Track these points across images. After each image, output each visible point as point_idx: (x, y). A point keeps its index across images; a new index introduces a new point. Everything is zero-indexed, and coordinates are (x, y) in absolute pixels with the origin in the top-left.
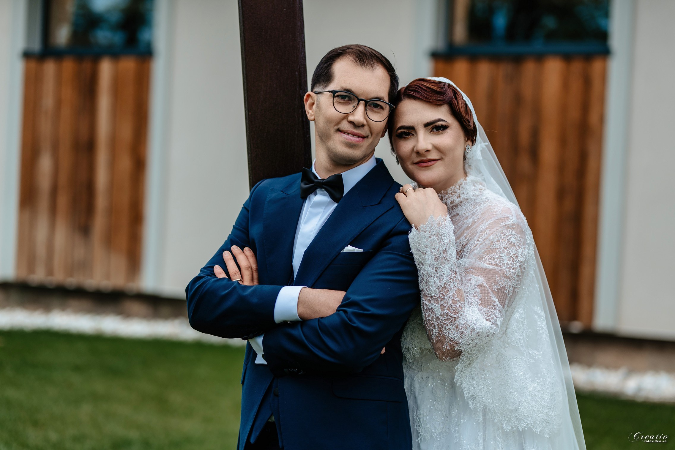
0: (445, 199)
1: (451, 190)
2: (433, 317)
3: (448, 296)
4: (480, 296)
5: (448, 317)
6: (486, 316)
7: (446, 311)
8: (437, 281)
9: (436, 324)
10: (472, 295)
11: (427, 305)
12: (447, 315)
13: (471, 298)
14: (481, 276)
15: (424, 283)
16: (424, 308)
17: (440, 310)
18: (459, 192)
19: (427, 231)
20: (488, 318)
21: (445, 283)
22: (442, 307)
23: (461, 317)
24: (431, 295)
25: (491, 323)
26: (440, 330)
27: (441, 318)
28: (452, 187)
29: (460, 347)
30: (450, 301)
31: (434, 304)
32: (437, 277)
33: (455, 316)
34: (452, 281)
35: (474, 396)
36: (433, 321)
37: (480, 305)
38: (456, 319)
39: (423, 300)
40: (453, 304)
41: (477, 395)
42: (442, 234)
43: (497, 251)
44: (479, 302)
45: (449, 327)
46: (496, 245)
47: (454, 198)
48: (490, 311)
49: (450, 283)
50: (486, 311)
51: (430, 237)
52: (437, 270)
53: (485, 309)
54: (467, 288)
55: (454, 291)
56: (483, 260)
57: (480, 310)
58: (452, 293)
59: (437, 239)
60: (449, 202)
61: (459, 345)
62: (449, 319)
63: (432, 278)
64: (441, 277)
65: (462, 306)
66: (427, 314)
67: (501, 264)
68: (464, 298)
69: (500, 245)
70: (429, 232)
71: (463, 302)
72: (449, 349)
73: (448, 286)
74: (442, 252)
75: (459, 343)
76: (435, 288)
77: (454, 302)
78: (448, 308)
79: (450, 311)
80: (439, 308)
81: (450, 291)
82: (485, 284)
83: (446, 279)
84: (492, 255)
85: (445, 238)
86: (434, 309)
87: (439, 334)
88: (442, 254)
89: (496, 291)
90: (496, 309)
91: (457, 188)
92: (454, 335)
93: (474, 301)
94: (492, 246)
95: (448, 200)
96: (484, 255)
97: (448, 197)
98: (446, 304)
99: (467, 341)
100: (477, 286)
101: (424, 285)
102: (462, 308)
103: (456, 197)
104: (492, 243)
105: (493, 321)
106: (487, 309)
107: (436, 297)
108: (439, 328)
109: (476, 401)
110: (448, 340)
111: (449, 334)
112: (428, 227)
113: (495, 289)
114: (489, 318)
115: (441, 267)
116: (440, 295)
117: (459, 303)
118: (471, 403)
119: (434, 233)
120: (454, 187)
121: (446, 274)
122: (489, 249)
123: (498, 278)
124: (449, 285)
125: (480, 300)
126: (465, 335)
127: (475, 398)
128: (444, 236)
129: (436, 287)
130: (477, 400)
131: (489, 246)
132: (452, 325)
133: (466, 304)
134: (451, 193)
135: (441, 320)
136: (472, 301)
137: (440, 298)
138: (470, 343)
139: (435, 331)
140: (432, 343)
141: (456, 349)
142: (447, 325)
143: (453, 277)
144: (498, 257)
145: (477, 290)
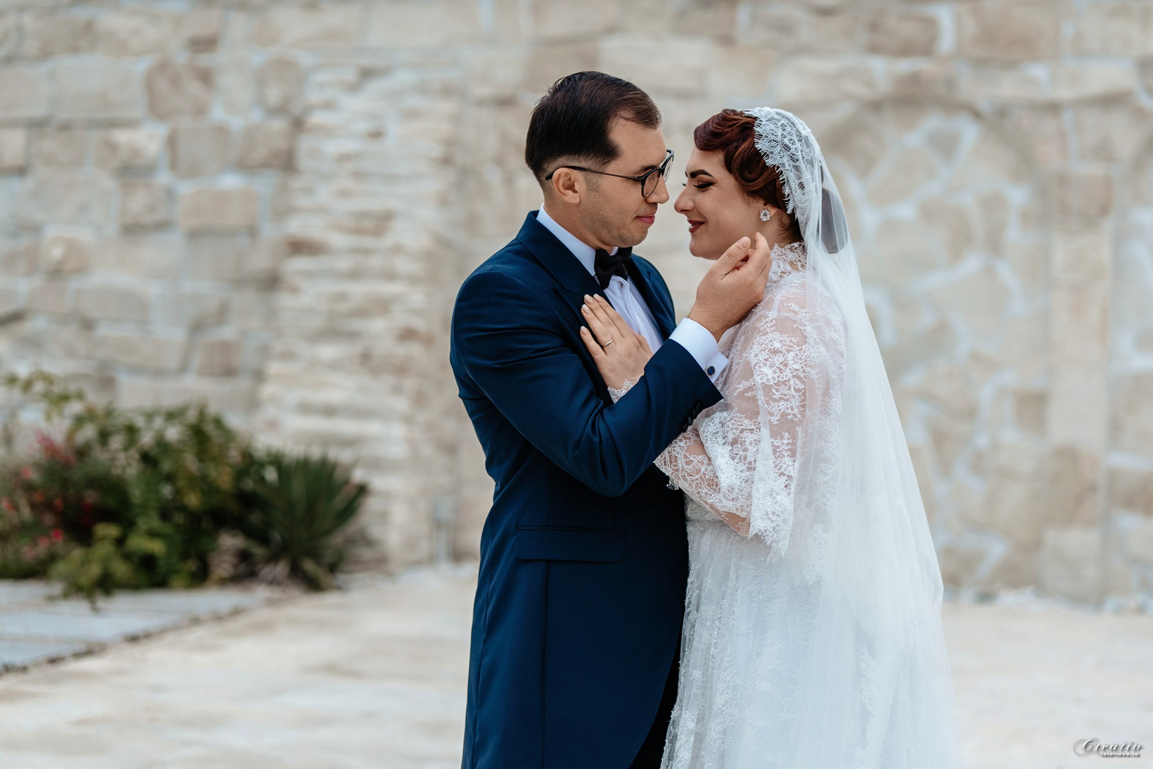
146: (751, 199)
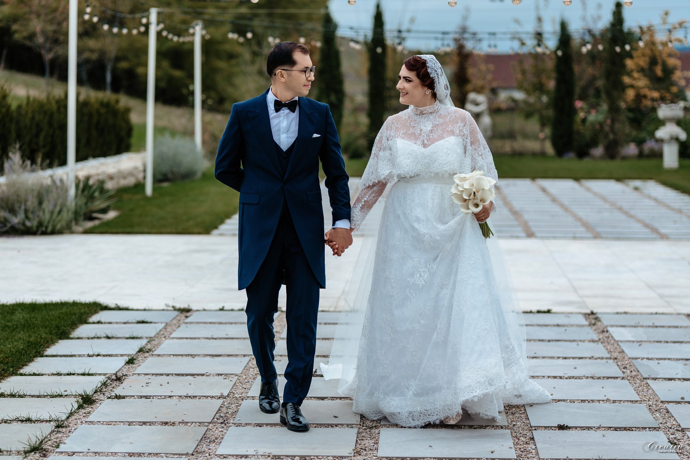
146: (424, 87)
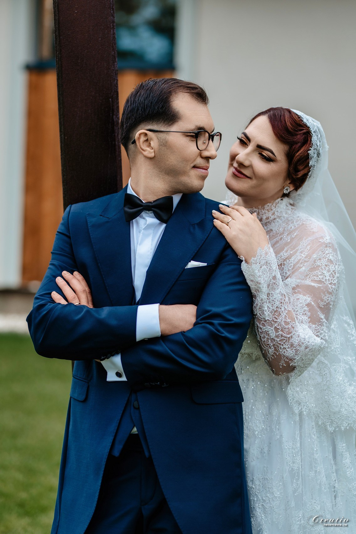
0: (261, 214)
1: (268, 207)
2: (268, 338)
3: (281, 318)
4: (309, 314)
5: (283, 338)
6: (315, 332)
7: (280, 333)
8: (270, 306)
9: (272, 344)
10: (302, 314)
11: (261, 328)
12: (282, 336)
13: (301, 316)
14: (308, 295)
15: (258, 309)
16: (258, 331)
17: (274, 332)
18: (274, 209)
19: (257, 262)
20: (317, 334)
21: (277, 307)
22: (276, 330)
23: (294, 336)
24: (265, 319)
25: (320, 338)
26: (275, 349)
27: (276, 339)
28: (269, 204)
29: (295, 363)
30: (283, 323)
31: (268, 327)
32: (269, 302)
33: (289, 336)
34: (282, 305)
35: (299, 401)
36: (269, 342)
37: (309, 322)
38: (290, 339)
39: (257, 324)
40: (286, 325)
41: (302, 401)
42: (270, 262)
43: (320, 268)
44: (308, 319)
45: (284, 346)
46: (318, 263)
47: (270, 214)
48: (319, 328)
49: (281, 307)
50: (315, 327)
51: (261, 267)
52: (269, 295)
53: (314, 326)
54: (296, 307)
55: (285, 314)
56: (308, 277)
57: (310, 327)
58: (284, 316)
59: (267, 267)
60: (264, 218)
61: (294, 361)
62: (284, 339)
63: (265, 303)
64: (273, 302)
65: (293, 326)
66: (262, 336)
67: (324, 280)
68: (294, 319)
69: (322, 263)
70: (260, 263)
71: (294, 322)
72: (285, 365)
73: (279, 309)
74: (272, 278)
75: (294, 359)
76: (268, 313)
77: (287, 323)
78: (282, 330)
79: (284, 332)
80: (274, 330)
81: (282, 314)
82: (313, 303)
83: (277, 303)
84: (316, 272)
85: (273, 265)
86: (268, 332)
87: (275, 353)
88: (272, 280)
89: (323, 307)
90: (324, 325)
91: (274, 206)
92: (289, 353)
93: (304, 319)
94: (315, 264)
95: (264, 215)
96: (308, 272)
97: (264, 213)
98: (280, 327)
99: (301, 357)
100: (306, 305)
101: (258, 310)
102: (293, 328)
103: (271, 214)
104: (315, 262)
105: (322, 336)
106: (316, 326)
107: (270, 320)
108: (275, 348)
109: (301, 406)
110: (284, 358)
111: (284, 352)
112: (258, 258)
113: (321, 305)
114: (319, 334)
115: (273, 292)
116: (273, 318)
117: (291, 324)
118: (296, 408)
119: (263, 263)
120: (271, 204)
121: (277, 298)
122: (312, 267)
123: (323, 295)
124: (281, 308)
125: (309, 318)
126: (300, 352)
127: (300, 404)
128: (272, 264)
129: (270, 312)
130: (302, 404)
131: (313, 264)
132: (287, 345)
133: (297, 323)
134: (268, 209)
135: (276, 341)
136: (302, 319)
137: (274, 321)
138: (303, 358)
139: (271, 351)
140: (268, 361)
141: (291, 365)
142: (283, 345)
143: (283, 301)
144: (321, 273)
145: (306, 308)
